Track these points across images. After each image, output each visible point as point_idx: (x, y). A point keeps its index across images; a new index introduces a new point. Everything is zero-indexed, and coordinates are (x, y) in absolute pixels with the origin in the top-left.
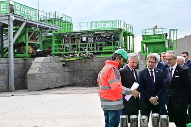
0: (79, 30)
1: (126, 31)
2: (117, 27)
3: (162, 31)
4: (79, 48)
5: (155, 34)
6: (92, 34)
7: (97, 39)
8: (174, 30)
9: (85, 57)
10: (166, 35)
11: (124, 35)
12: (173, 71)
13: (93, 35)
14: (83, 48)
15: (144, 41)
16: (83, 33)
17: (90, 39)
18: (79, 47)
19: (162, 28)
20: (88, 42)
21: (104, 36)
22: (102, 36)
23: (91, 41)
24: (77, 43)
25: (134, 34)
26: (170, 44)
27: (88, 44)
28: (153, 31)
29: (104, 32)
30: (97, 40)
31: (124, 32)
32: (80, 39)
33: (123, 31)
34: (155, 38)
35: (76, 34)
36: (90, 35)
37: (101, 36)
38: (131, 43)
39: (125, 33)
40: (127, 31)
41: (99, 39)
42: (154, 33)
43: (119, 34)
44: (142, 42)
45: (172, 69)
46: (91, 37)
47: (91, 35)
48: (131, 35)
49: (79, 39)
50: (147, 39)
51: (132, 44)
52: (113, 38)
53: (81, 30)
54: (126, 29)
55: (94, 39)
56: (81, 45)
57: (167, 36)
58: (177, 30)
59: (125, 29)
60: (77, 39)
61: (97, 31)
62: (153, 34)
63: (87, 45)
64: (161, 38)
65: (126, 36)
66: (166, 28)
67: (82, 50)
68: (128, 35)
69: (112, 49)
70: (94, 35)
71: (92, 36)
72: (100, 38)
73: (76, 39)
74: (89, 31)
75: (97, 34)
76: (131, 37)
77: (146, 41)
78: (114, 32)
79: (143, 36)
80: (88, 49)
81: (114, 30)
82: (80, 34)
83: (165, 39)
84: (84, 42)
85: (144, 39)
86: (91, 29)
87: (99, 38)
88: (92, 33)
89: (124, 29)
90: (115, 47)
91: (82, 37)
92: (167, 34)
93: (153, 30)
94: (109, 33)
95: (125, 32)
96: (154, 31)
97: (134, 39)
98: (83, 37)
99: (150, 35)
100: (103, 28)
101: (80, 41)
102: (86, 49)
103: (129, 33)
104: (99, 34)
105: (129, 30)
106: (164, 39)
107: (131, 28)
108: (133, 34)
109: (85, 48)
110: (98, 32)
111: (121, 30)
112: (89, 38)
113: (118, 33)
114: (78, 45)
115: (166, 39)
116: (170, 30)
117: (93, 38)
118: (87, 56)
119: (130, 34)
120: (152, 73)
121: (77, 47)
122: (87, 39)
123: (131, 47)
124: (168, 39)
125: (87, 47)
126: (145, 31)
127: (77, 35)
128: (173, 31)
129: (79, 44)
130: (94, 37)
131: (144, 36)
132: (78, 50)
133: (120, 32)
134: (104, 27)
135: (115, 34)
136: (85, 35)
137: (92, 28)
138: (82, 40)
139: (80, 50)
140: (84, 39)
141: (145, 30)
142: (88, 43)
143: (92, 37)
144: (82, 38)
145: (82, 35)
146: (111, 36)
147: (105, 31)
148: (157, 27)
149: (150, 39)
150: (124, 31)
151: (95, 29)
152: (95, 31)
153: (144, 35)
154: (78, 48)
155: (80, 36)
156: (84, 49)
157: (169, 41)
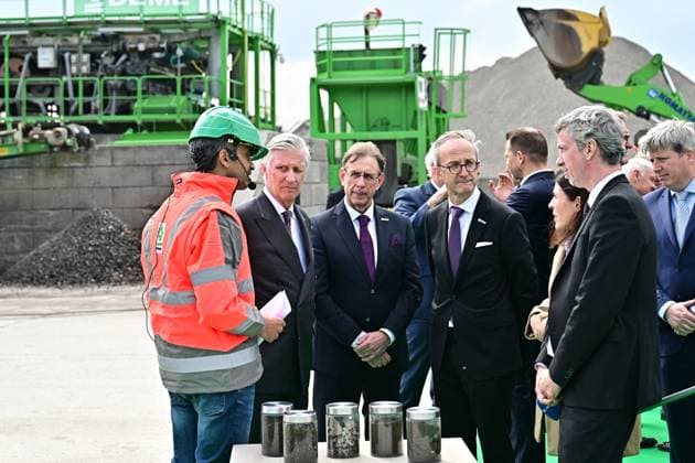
0: (23, 15)
1: (240, 26)
2: (203, 9)
3: (404, 35)
4: (21, 102)
5: (373, 46)
6: (82, 33)
7: (108, 61)
8: (452, 32)
9: (51, 147)
10: (420, 51)
11: (230, 45)
12: (465, 223)
13: (87, 41)
14: (40, 101)
15: (324, 78)
16: (39, 29)
17: (74, 57)
18: (22, 95)
19: (404, 23)
20: (64, 73)
21: (142, 47)
22: (133, 46)
23: (79, 70)
24: (12, 74)
25: (275, 42)
26: (434, 94)
27: (66, 85)
28: (363, 33)
29: (141, 29)
30: (106, 66)
31: (231, 33)
32: (27, 57)
33: (228, 28)
34: (373, 66)
35: (8, 33)
36: (74, 40)
37: (124, 46)
38: (265, 84)
39: (238, 36)
40: (246, 28)
41: (117, 59)
42: (367, 44)
43: (209, 38)
44: (313, 80)
45: (461, 212)
46: (81, 49)
47: (81, 40)
48: (263, 48)
49: (23, 58)
50: (334, 69)
51: (269, 89)
52: (183, 59)
53: (31, 15)
54: (243, 19)
55: (94, 57)
56: (29, 88)
57: (424, 56)
58: (466, 32)
59: (240, 19)
60: (12, 56)
61: (108, 23)
62: (362, 46)
63: (61, 89)
64: (396, 65)
65: (239, 52)
66: (420, 23)
67: (33, 109)
68: (250, 49)
69: (178, 111)
70: (95, 39)
71: (84, 46)
72: (123, 58)
73: (6, 59)
74: (70, 24)
75: (104, 38)
76: (265, 56)
77: (330, 77)
78: (185, 29)
79: (320, 55)
80: (62, 104)
81: (185, 22)
82: (26, 32)
83: (415, 71)
84: (46, 72)
85: (321, 69)
86: (78, 14)
87: (117, 55)
88: (86, 30)
89: (234, 17)
90: (189, 99)
91: (36, 48)
92: (422, 48)
93: (362, 29)
94: (163, 36)
95: (239, 33)
96: (367, 32)
97: (277, 63)
98: (40, 50)
99: (350, 53)
100: (138, 11)
101: (25, 65)
102: (52, 104)
103: (257, 38)
104: (117, 36)
105: (256, 26)
106: (412, 68)
107: (265, 15)
108: (271, 44)
109: (50, 100)
110: (111, 30)
111: (218, 23)
112: (67, 55)
113: (203, 35)
114: (16, 86)
115: (419, 70)
116: (438, 32)
117: (86, 57)
118: (61, 142)
119: (260, 43)
120: (366, 225)
121: (13, 93)
122: (60, 59)
123: (261, 103)
124: (428, 73)
125: (60, 98)
126: (329, 33)
127: (11, 36)
128: (449, 36)
129: (22, 82)
130: (93, 49)
131: (324, 52)
132: (14, 111)
133: (215, 30)
134: (141, 7)
135: (191, 42)
136: (50, 40)
137: (83, 9)
138: (33, 62)
139: (24, 108)
140: (46, 59)
141: (329, 27)
142: (64, 79)
143: (85, 52)
144: (35, 54)
145: (37, 41)
146: (171, 50)
147: (146, 22)
148: (379, 13)
149: (351, 67)
150: (234, 27)
151: (99, 11)
152: (98, 23)
153: (322, 49)
154: (17, 97)
155: (24, 42)
156: (46, 105)
157: (430, 79)
